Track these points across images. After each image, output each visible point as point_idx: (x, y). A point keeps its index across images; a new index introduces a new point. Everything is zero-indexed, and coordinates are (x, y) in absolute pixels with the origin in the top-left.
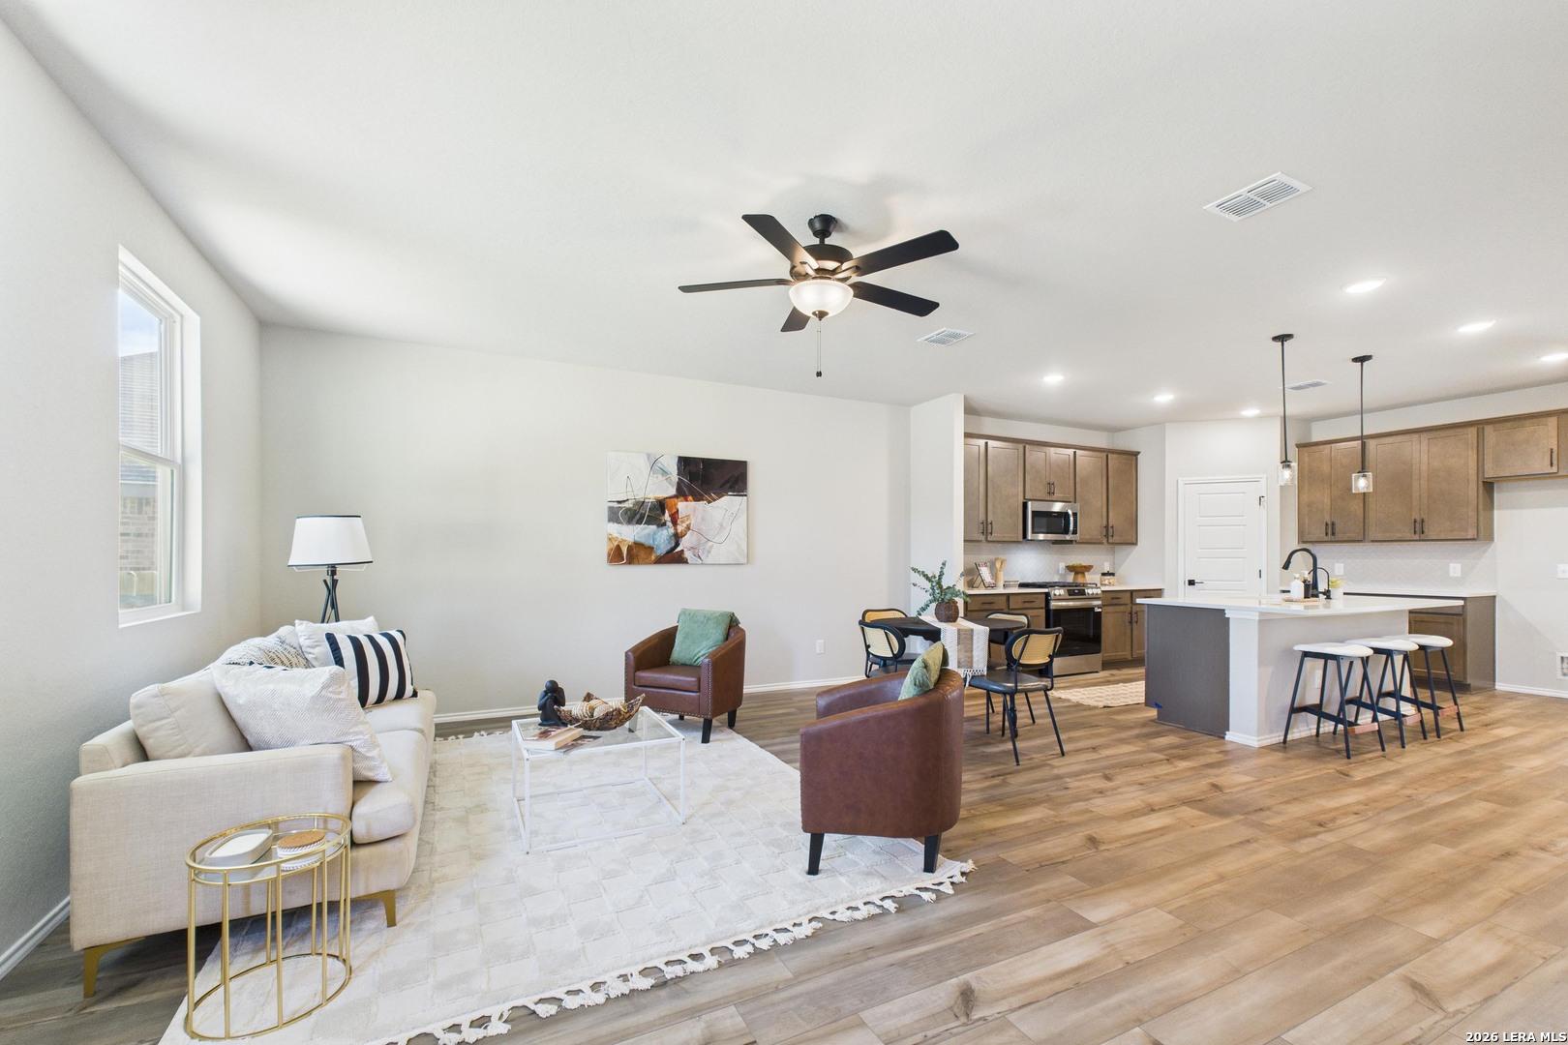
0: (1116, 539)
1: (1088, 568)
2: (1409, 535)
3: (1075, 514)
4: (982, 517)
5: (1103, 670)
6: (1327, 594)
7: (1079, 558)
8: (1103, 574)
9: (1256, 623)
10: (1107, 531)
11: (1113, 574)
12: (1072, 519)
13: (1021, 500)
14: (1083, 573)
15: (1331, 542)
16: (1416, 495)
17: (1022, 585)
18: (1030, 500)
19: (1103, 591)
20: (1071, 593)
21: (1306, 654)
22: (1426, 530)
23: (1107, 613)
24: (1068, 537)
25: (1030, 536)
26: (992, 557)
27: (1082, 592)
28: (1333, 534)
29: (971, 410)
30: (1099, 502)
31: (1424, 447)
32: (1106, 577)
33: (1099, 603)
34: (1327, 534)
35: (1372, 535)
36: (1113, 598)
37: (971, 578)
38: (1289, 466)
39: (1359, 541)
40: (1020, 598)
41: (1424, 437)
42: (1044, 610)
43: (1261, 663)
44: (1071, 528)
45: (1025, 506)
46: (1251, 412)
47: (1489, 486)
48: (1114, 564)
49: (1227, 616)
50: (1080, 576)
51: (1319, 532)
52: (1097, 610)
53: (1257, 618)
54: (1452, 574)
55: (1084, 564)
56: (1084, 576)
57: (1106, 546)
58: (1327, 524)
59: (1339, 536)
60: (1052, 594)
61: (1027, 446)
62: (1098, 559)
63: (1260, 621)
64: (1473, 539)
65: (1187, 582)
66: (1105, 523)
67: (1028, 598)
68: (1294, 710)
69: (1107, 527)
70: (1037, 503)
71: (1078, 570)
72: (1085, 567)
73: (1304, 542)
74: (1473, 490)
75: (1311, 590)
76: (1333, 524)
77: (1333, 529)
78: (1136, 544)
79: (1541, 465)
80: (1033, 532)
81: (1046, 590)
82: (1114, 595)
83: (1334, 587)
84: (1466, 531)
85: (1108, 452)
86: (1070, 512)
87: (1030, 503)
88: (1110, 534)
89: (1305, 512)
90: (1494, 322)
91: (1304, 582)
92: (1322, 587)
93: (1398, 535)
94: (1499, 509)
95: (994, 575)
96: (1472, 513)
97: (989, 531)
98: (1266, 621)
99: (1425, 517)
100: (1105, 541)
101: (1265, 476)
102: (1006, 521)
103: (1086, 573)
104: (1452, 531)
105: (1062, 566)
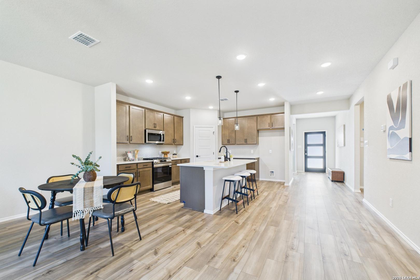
0: (177, 143)
1: (168, 153)
2: (244, 143)
3: (163, 135)
4: (128, 134)
5: (172, 186)
6: (229, 159)
7: (166, 149)
8: (173, 154)
9: (212, 171)
10: (174, 141)
11: (176, 154)
12: (162, 136)
13: (144, 129)
14: (167, 154)
15: (229, 144)
16: (245, 133)
17: (144, 159)
18: (147, 129)
19: (172, 160)
20: (161, 161)
21: (226, 180)
22: (247, 142)
23: (173, 167)
24: (161, 142)
25: (147, 142)
26: (134, 149)
27: (165, 161)
28: (229, 142)
29: (119, 92)
30: (171, 131)
31: (247, 121)
32: (174, 155)
33: (171, 164)
34: (228, 142)
35: (237, 143)
36: (175, 162)
37: (125, 157)
38: (221, 119)
39: (234, 144)
40: (142, 164)
41: (247, 118)
42: (152, 168)
43: (214, 185)
44: (162, 139)
45: (145, 131)
46: (211, 107)
47: (258, 131)
48: (177, 151)
49: (204, 169)
50: (166, 155)
51: (226, 142)
52: (170, 166)
53: (212, 170)
54: (252, 153)
55: (167, 151)
56: (167, 155)
57: (174, 146)
58: (228, 140)
59: (230, 143)
60: (154, 162)
61: (146, 110)
62: (171, 149)
63: (213, 171)
64: (256, 144)
65: (196, 156)
66: (173, 138)
67: (145, 164)
68: (223, 199)
69: (174, 139)
70: (149, 130)
71: (165, 153)
72: (167, 152)
73: (223, 145)
74: (255, 132)
75: (226, 159)
76: (229, 140)
77: (229, 141)
78: (183, 145)
79: (267, 127)
80: (148, 140)
81: (152, 161)
82: (175, 161)
83: (231, 157)
84: (254, 142)
85: (174, 115)
86: (162, 134)
87: (147, 130)
88: (175, 142)
89: (223, 136)
90: (265, 84)
91: (224, 156)
92: (228, 157)
93: (242, 143)
94: (260, 137)
95: (134, 156)
96: (255, 138)
97: (131, 139)
98: (216, 170)
99: (247, 138)
100: (173, 144)
101: (214, 126)
102: (138, 136)
103: (168, 154)
104: (252, 142)
105: (160, 152)
